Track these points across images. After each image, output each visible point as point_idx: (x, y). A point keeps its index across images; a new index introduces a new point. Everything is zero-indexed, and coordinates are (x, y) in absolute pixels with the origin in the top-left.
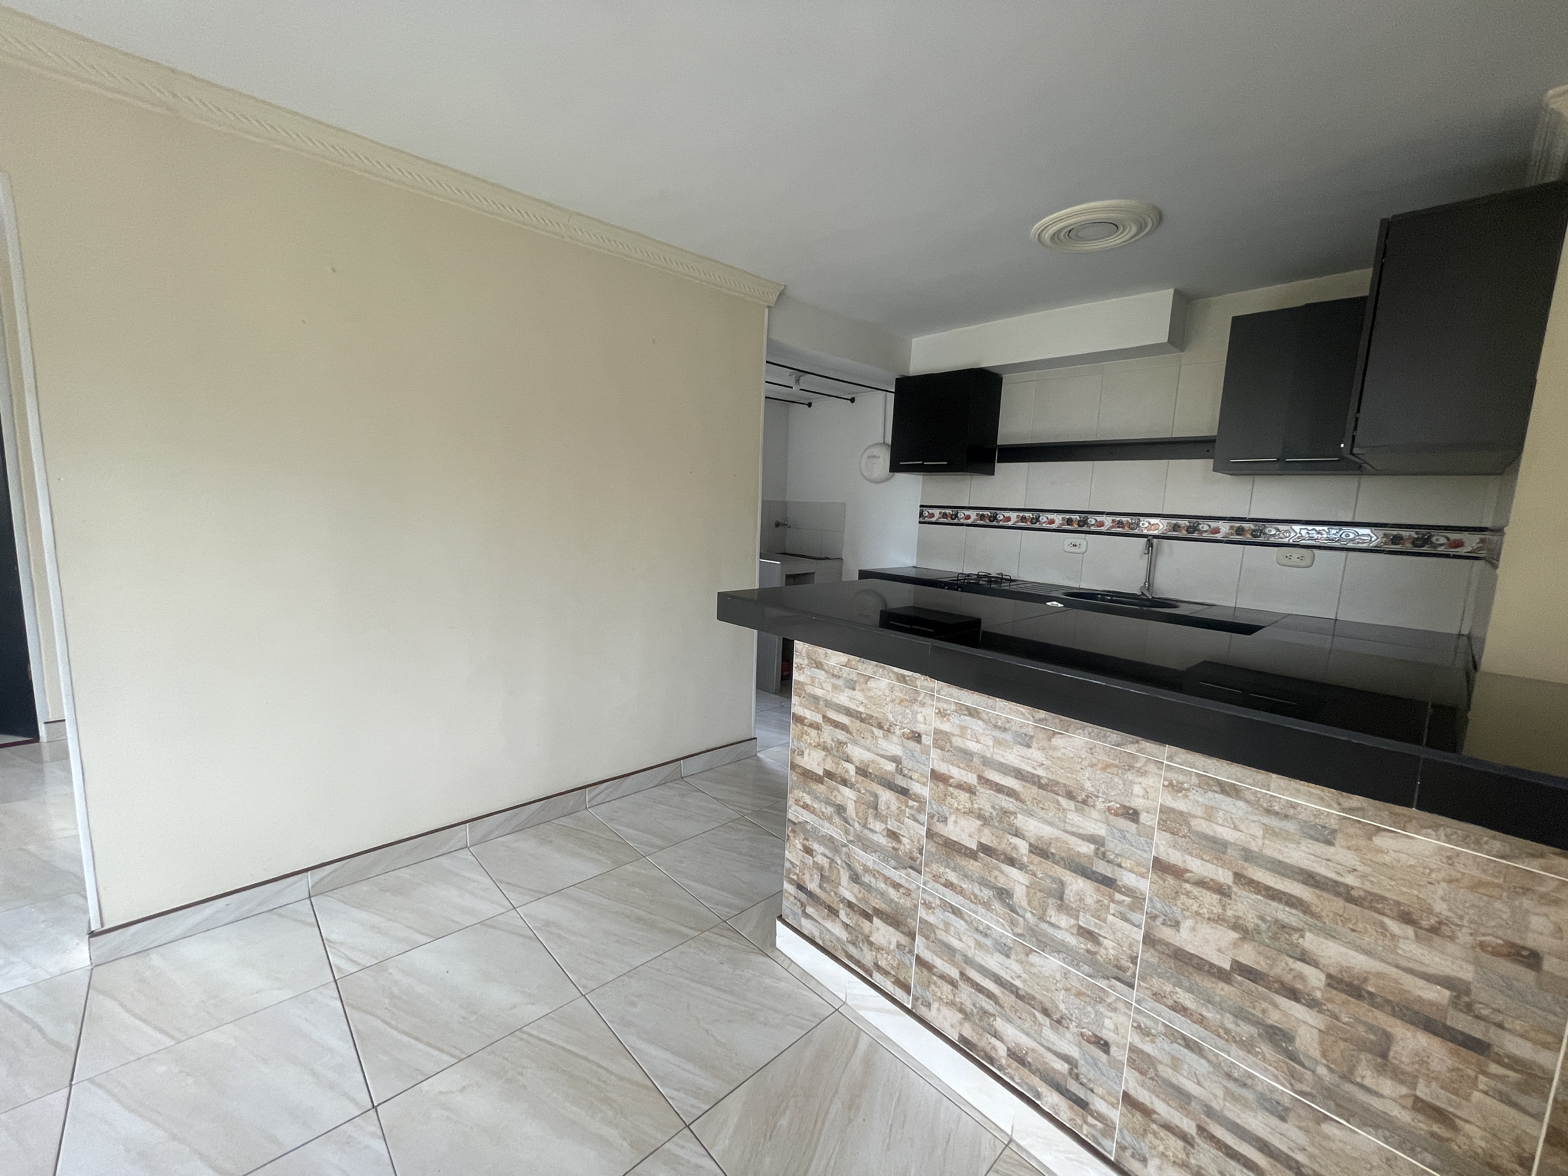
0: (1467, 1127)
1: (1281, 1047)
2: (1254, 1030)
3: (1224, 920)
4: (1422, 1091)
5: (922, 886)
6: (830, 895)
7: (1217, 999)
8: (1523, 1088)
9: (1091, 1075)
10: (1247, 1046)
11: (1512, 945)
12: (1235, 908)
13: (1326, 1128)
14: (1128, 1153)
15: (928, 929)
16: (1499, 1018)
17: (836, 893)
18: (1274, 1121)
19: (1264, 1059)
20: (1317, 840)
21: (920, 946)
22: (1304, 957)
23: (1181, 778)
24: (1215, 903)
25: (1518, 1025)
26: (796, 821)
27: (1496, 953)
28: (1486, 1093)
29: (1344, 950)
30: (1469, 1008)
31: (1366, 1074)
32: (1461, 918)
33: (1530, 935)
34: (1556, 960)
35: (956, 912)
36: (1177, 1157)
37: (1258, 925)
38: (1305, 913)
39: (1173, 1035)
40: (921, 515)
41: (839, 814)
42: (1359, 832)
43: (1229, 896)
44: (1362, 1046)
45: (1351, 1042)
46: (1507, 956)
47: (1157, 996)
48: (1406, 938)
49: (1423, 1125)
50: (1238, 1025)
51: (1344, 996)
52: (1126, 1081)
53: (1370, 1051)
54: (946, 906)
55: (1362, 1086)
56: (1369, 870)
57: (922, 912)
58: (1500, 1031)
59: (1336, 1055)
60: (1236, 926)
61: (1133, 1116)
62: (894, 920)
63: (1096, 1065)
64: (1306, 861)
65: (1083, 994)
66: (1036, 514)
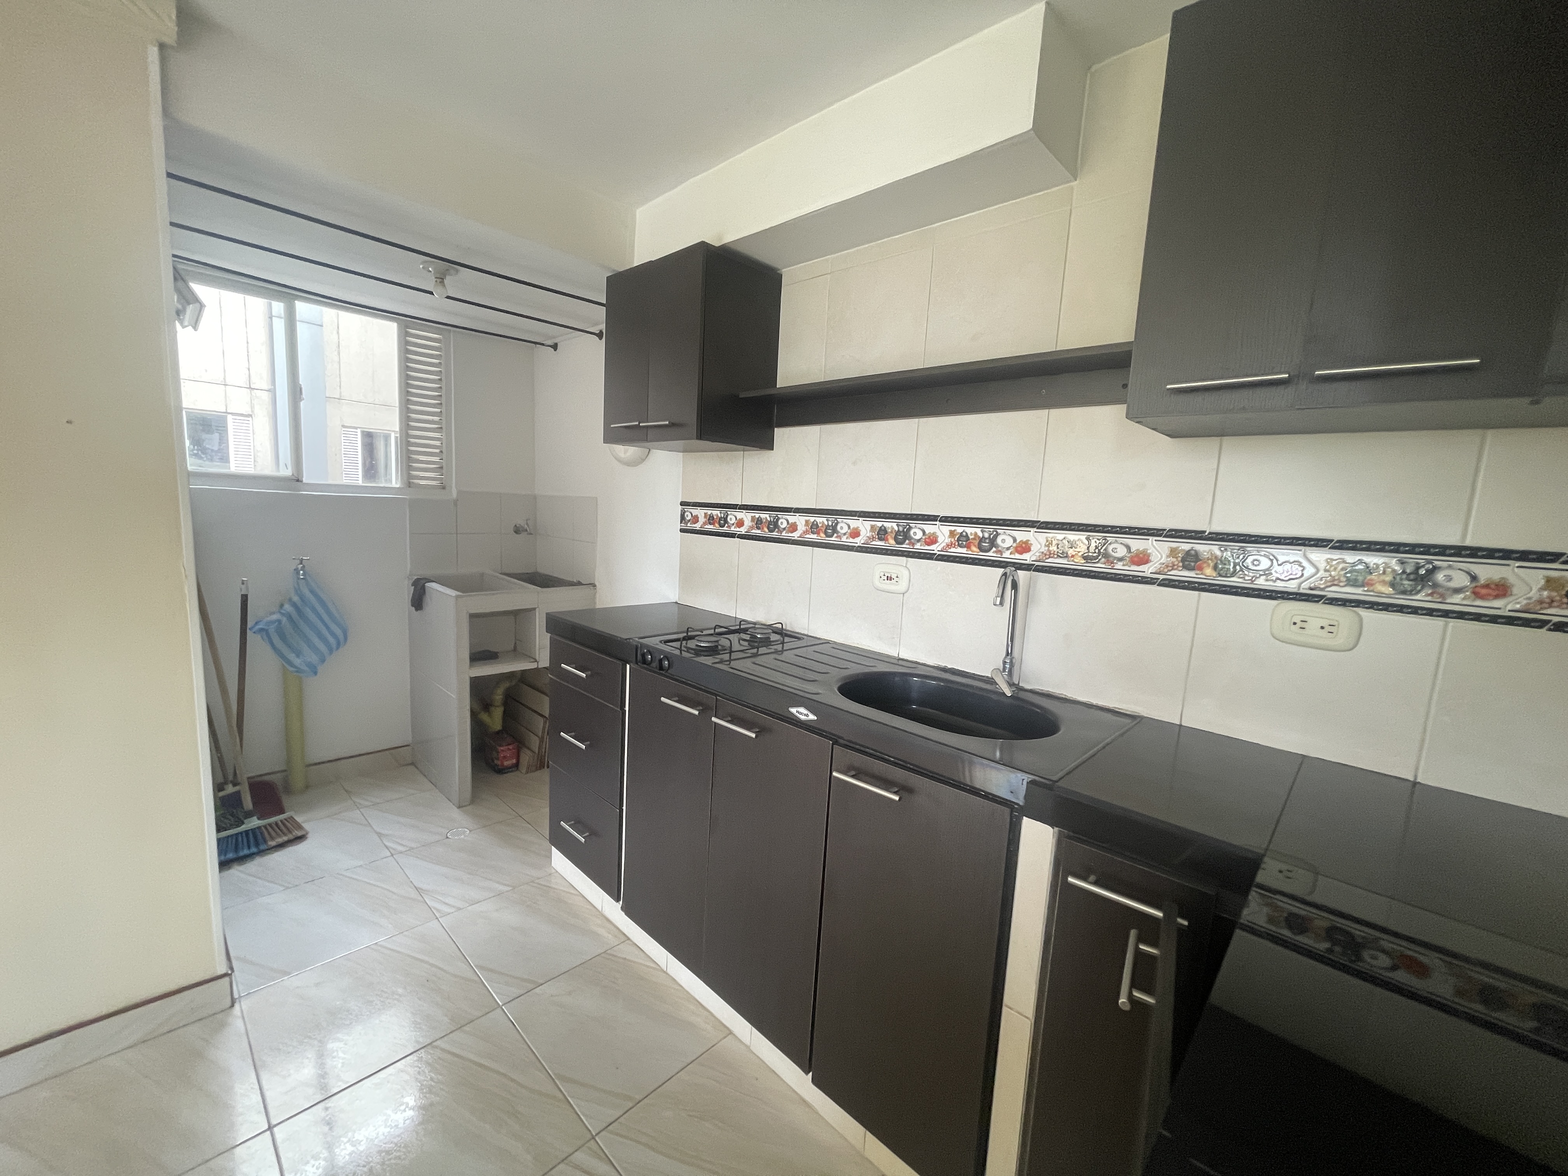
40: (683, 517)
66: (832, 518)
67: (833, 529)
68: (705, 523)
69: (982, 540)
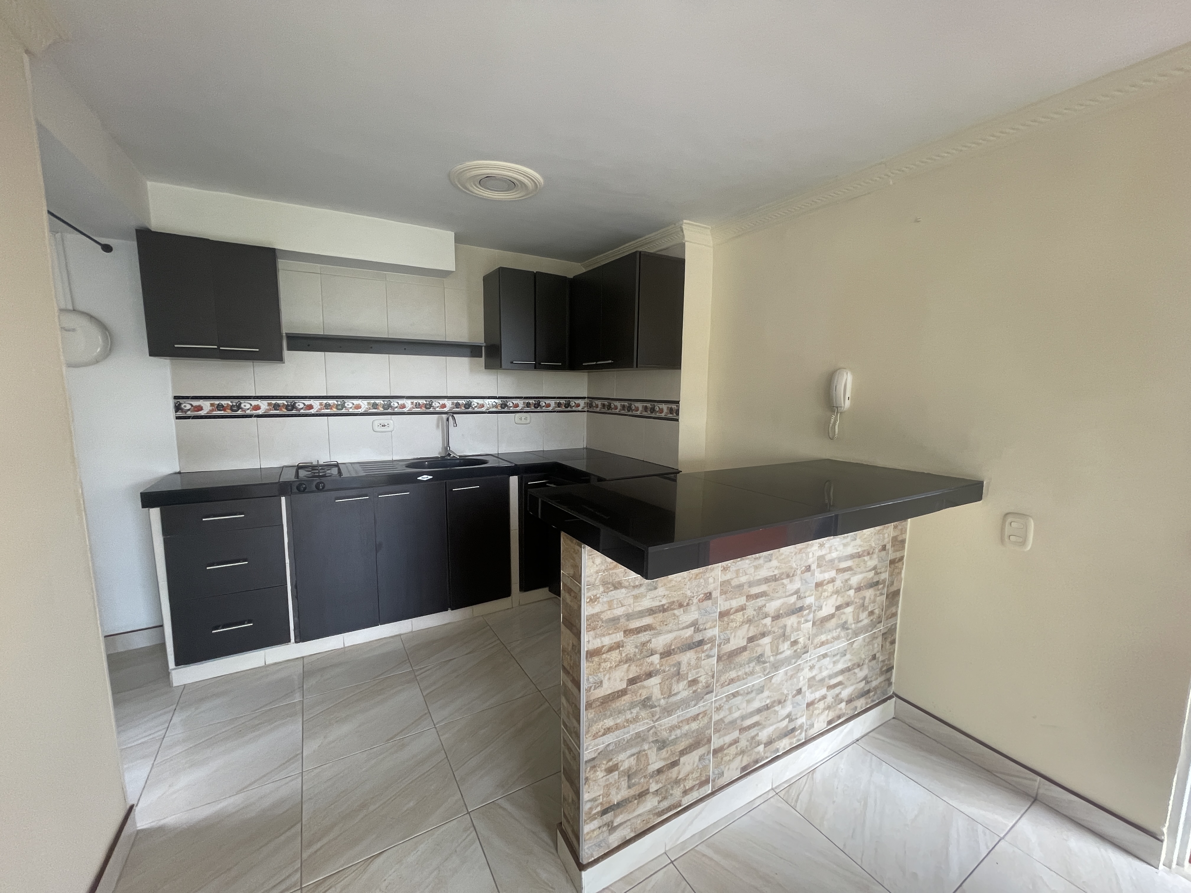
2: (839, 630)
3: (834, 592)
5: (714, 699)
6: (640, 783)
7: (831, 628)
9: (796, 710)
10: (838, 637)
11: (883, 546)
12: (836, 585)
13: (854, 646)
14: (808, 730)
15: (719, 725)
17: (645, 777)
18: (844, 659)
19: (842, 638)
20: (853, 541)
21: (715, 742)
22: (850, 588)
24: (831, 587)
28: (878, 596)
30: (877, 573)
31: (861, 616)
33: (885, 540)
34: (888, 545)
35: (734, 695)
36: (822, 709)
37: (841, 587)
38: (851, 571)
39: (819, 658)
40: (178, 408)
41: (645, 707)
43: (835, 581)
45: (858, 608)
47: (816, 647)
49: (869, 620)
50: (836, 632)
51: (858, 593)
52: (807, 697)
53: (862, 607)
54: (729, 697)
55: (860, 621)
56: (862, 543)
57: (715, 718)
61: (809, 710)
62: (695, 744)
63: (797, 704)
64: (851, 551)
65: (792, 675)
66: (340, 400)
68: (213, 410)
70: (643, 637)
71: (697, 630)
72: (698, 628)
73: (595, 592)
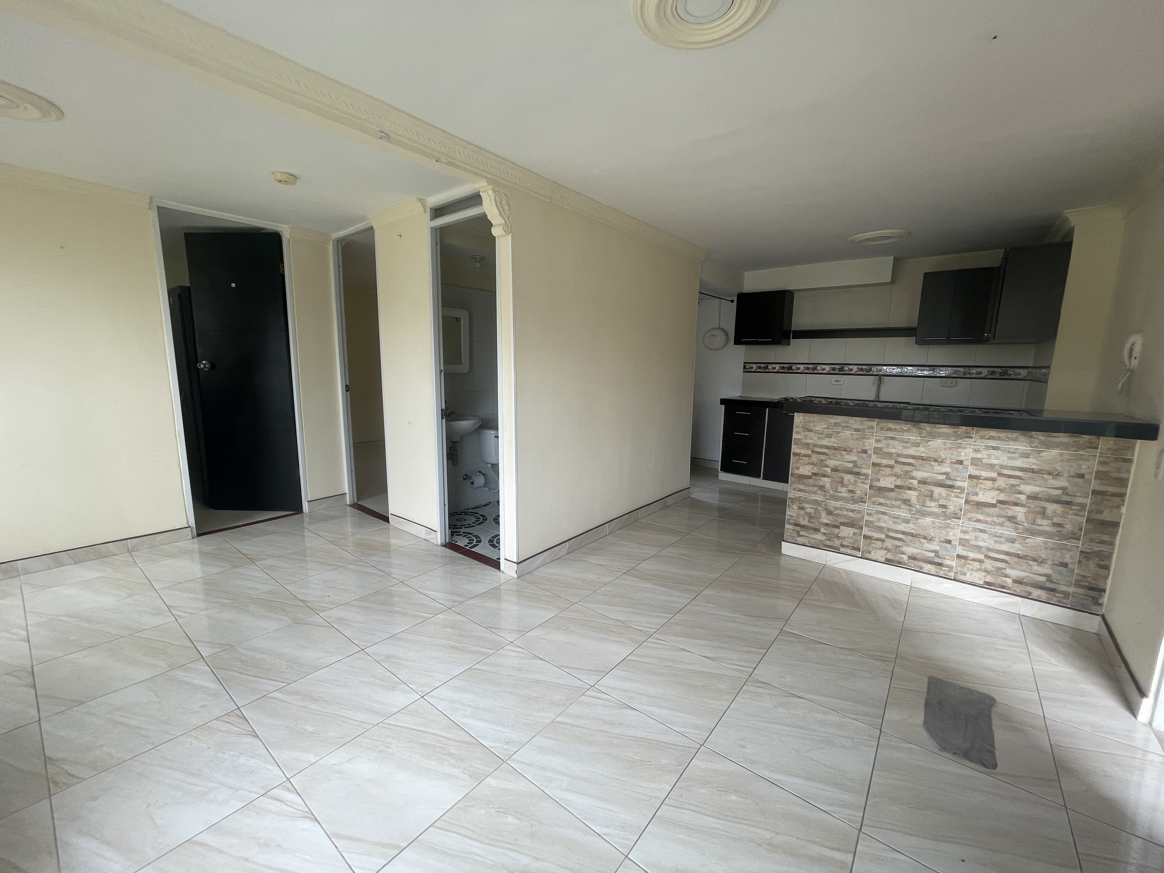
0: (1067, 525)
1: (1012, 521)
2: (1003, 519)
3: (994, 488)
4: (1055, 520)
5: (866, 508)
6: (815, 524)
7: (991, 514)
8: (1081, 510)
9: (944, 553)
10: (1001, 525)
11: (1077, 474)
12: (997, 483)
13: (1027, 541)
14: (958, 574)
15: (869, 524)
16: (1075, 494)
17: (818, 522)
18: (1010, 544)
19: (1007, 527)
20: (1024, 457)
21: (865, 531)
22: (1020, 493)
23: (979, 447)
24: (990, 484)
25: (1079, 494)
26: (794, 498)
27: (1073, 477)
28: (1071, 515)
29: (1032, 487)
30: (1067, 494)
31: (1039, 521)
32: (1064, 470)
33: (1082, 470)
34: (1088, 475)
35: (883, 513)
36: (977, 568)
37: (1005, 487)
38: (1020, 480)
39: (975, 530)
40: (745, 367)
41: (821, 490)
42: (1036, 453)
43: (996, 481)
44: (1038, 513)
45: (1034, 513)
46: (1076, 477)
47: (970, 519)
48: (1050, 479)
49: (1055, 529)
50: (998, 519)
51: (1032, 500)
52: (958, 550)
53: (1040, 514)
54: (878, 512)
55: (1037, 525)
56: (1039, 463)
57: (866, 518)
58: (1075, 497)
59: (1030, 518)
60: (998, 489)
61: (960, 561)
62: (851, 524)
63: (946, 549)
64: (1021, 465)
65: (941, 527)
66: (815, 365)
67: (816, 369)
68: (757, 369)
69: (867, 369)
70: (823, 457)
71: (856, 466)
72: (856, 465)
73: (798, 430)
